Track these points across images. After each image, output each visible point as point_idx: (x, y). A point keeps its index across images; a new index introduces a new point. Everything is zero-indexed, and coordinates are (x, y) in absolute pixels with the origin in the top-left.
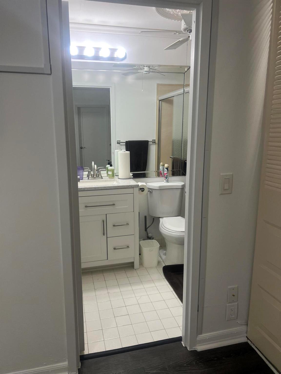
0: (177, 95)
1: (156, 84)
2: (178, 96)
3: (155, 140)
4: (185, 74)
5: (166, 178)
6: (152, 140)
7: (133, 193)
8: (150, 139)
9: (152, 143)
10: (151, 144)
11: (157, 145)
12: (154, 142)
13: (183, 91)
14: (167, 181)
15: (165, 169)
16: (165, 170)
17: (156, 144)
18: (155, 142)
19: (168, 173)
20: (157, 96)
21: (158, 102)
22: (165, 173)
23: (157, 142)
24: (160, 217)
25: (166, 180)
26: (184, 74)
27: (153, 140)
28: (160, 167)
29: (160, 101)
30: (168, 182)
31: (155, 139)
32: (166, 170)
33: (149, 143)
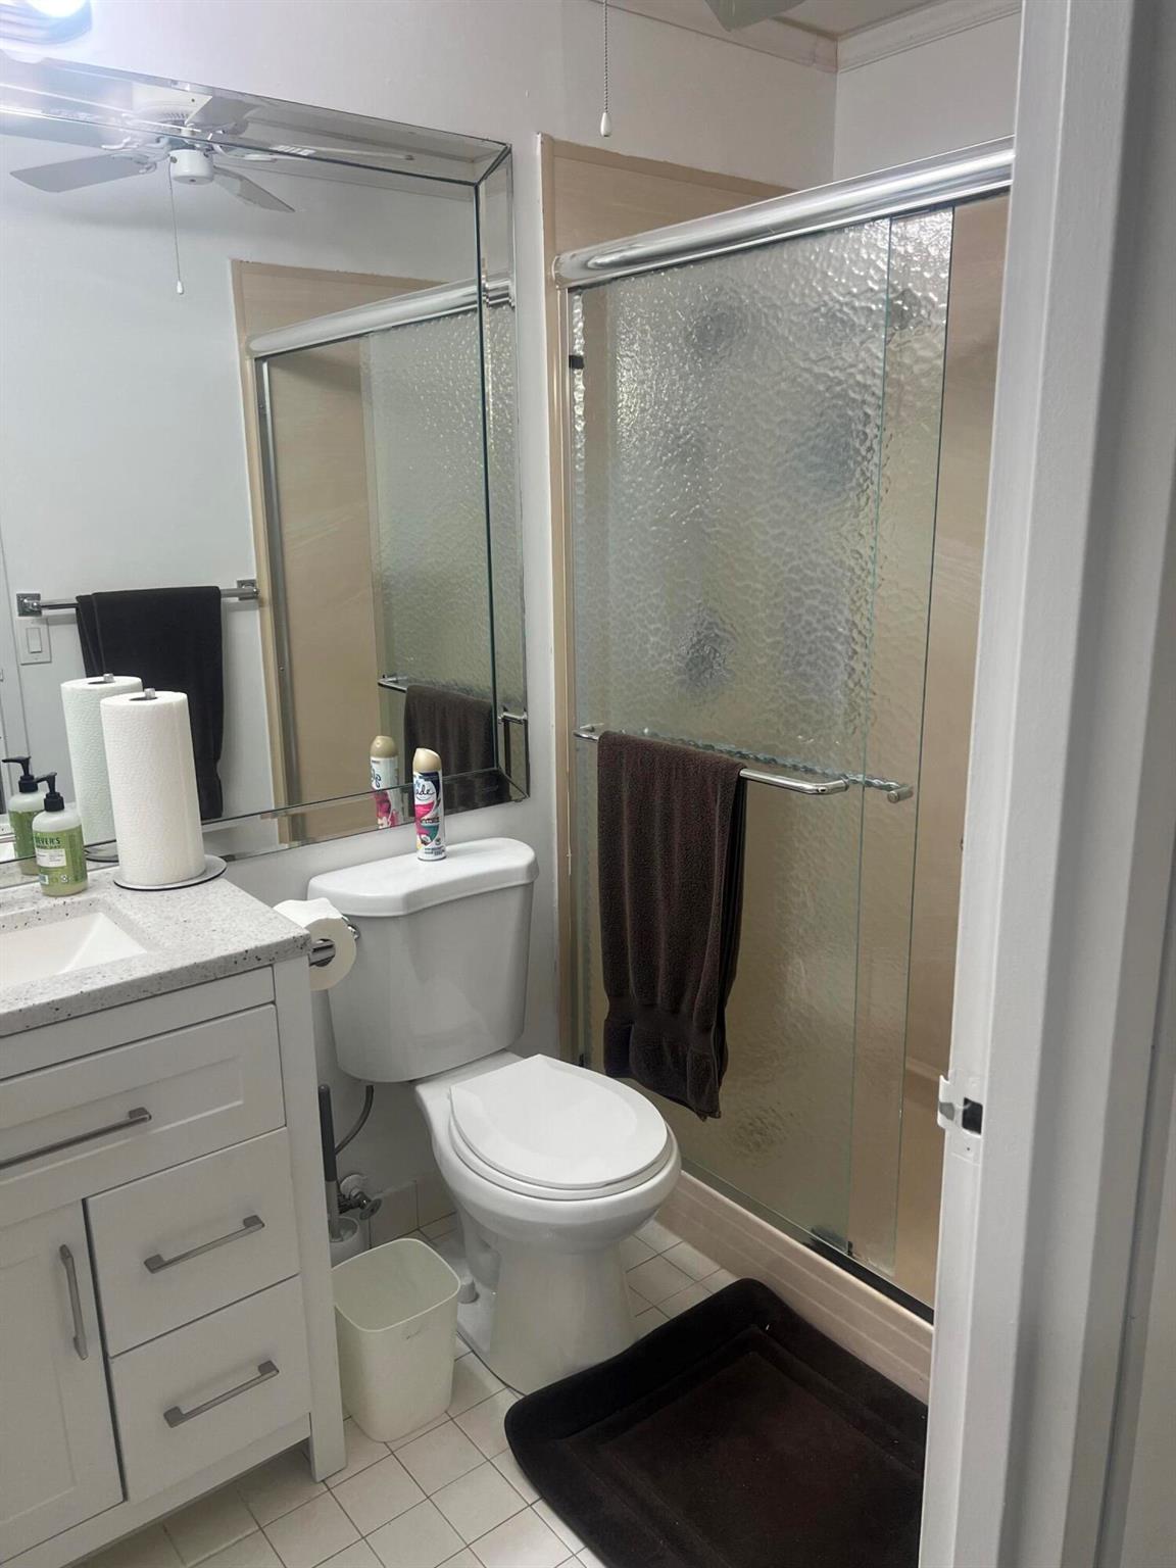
0: (388, 329)
1: (228, 263)
2: (393, 332)
3: (252, 583)
4: (482, 188)
5: (432, 831)
6: (235, 586)
7: (273, 1003)
8: (226, 582)
9: (236, 599)
10: (235, 608)
11: (268, 611)
12: (248, 593)
13: (475, 289)
14: (437, 854)
15: (422, 781)
16: (418, 789)
17: (261, 604)
18: (257, 593)
19: (439, 802)
20: (238, 332)
21: (249, 365)
22: (417, 802)
23: (266, 592)
24: (414, 1082)
25: (432, 845)
26: (472, 188)
27: (241, 583)
28: (374, 766)
29: (259, 360)
30: (444, 858)
31: (254, 577)
32: (429, 785)
33: (222, 599)
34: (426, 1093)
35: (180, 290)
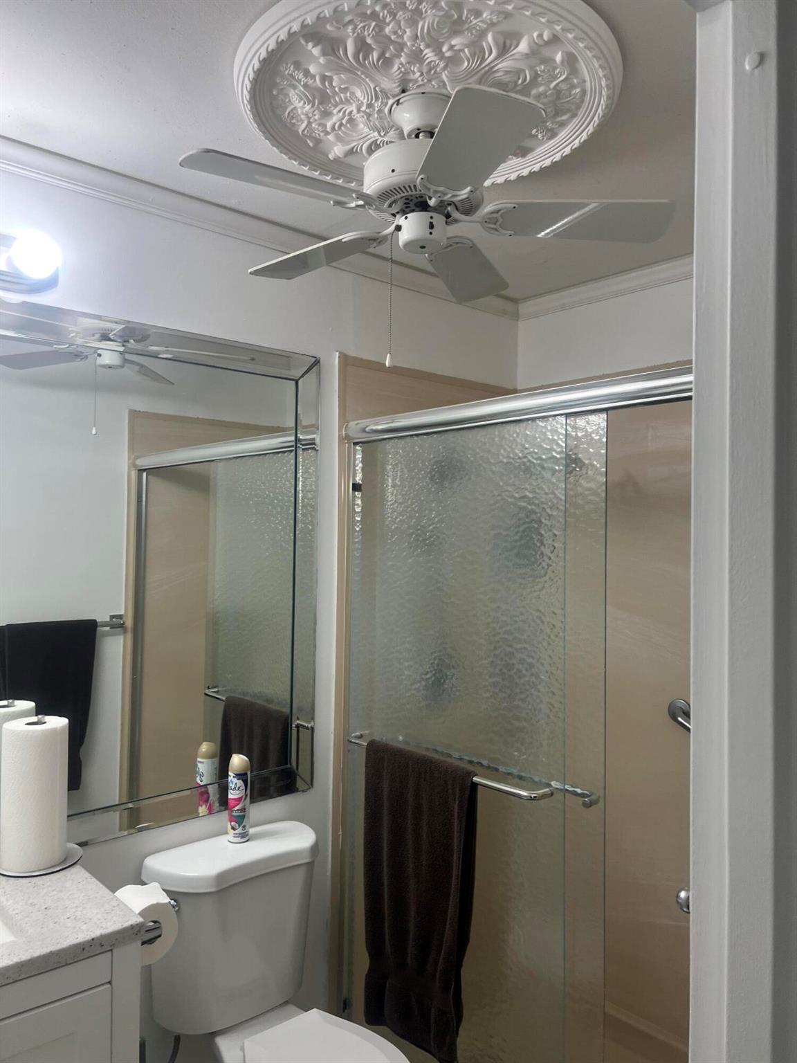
1: (127, 411)
3: (120, 617)
4: (300, 382)
5: (240, 820)
6: (108, 619)
7: (110, 983)
8: (102, 616)
9: (108, 628)
10: (107, 634)
11: (129, 636)
12: (117, 624)
13: (293, 438)
14: (243, 837)
15: (235, 780)
16: (232, 786)
17: (125, 631)
18: (123, 624)
19: (246, 796)
20: (129, 452)
21: (134, 474)
22: (230, 796)
23: (129, 622)
24: (214, 1034)
25: (239, 830)
26: (294, 382)
27: (112, 617)
28: (199, 765)
29: (141, 471)
30: (247, 841)
31: (122, 612)
32: (240, 783)
33: (99, 629)
34: (224, 1044)
35: (94, 432)
